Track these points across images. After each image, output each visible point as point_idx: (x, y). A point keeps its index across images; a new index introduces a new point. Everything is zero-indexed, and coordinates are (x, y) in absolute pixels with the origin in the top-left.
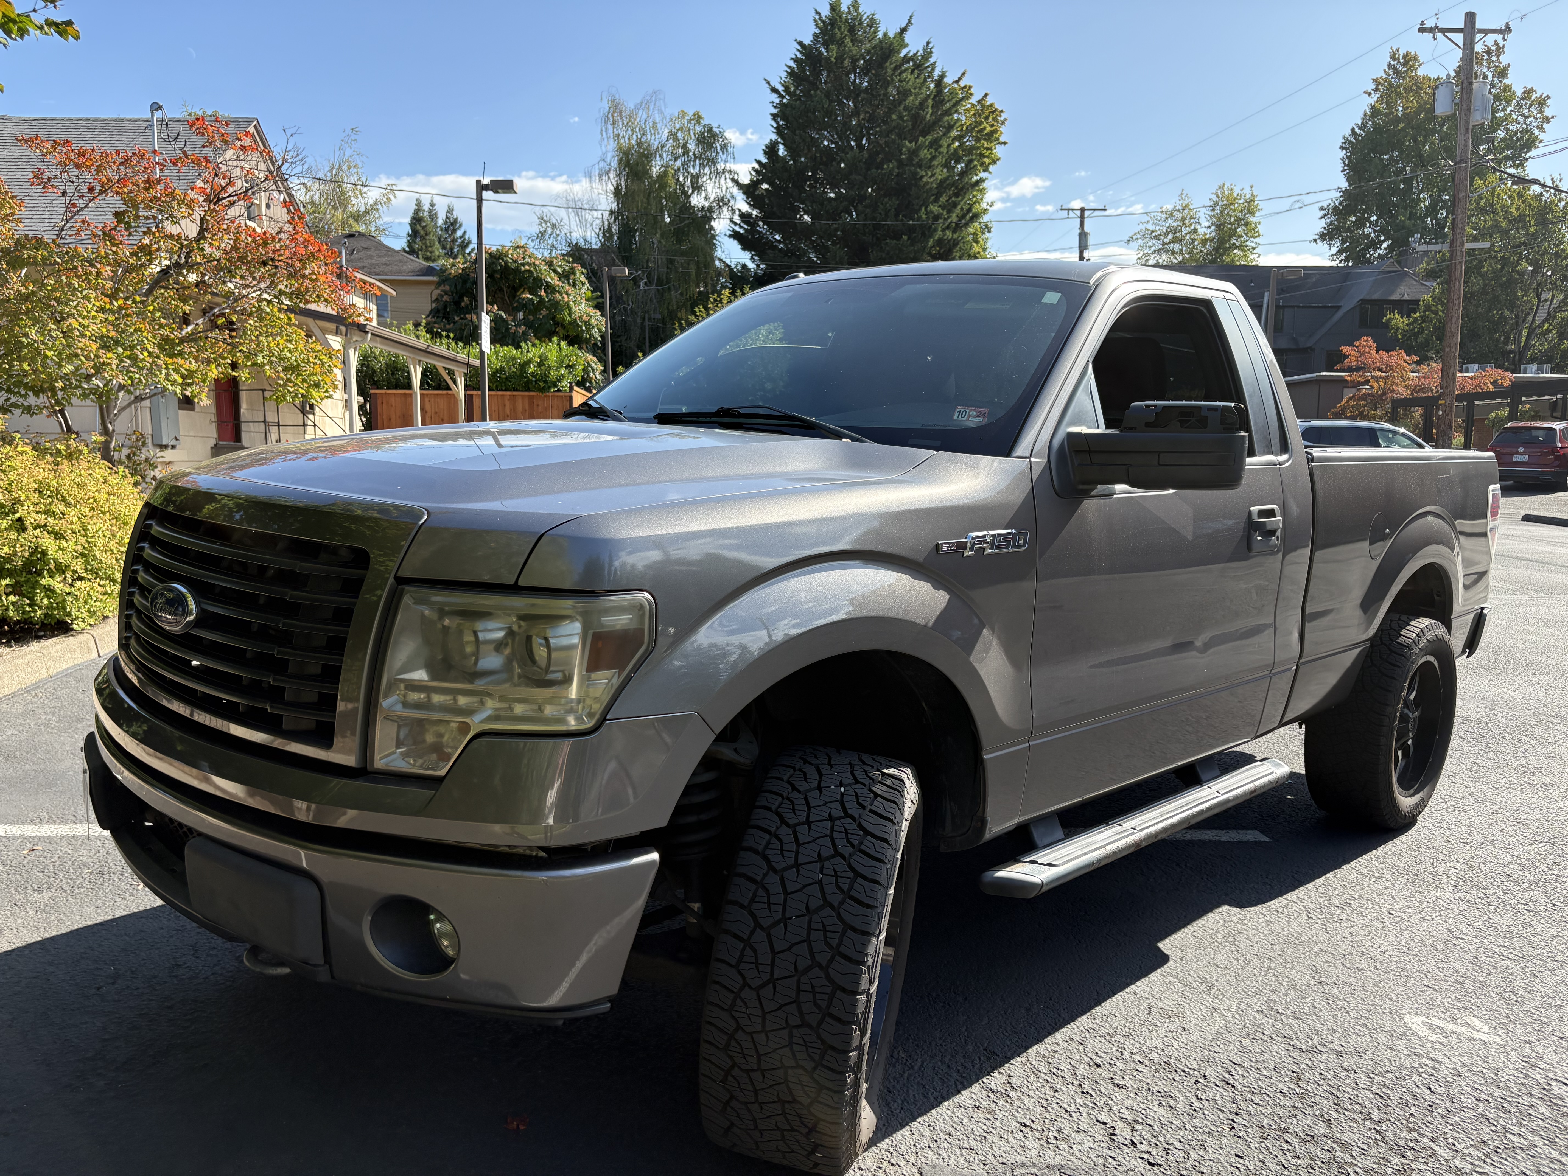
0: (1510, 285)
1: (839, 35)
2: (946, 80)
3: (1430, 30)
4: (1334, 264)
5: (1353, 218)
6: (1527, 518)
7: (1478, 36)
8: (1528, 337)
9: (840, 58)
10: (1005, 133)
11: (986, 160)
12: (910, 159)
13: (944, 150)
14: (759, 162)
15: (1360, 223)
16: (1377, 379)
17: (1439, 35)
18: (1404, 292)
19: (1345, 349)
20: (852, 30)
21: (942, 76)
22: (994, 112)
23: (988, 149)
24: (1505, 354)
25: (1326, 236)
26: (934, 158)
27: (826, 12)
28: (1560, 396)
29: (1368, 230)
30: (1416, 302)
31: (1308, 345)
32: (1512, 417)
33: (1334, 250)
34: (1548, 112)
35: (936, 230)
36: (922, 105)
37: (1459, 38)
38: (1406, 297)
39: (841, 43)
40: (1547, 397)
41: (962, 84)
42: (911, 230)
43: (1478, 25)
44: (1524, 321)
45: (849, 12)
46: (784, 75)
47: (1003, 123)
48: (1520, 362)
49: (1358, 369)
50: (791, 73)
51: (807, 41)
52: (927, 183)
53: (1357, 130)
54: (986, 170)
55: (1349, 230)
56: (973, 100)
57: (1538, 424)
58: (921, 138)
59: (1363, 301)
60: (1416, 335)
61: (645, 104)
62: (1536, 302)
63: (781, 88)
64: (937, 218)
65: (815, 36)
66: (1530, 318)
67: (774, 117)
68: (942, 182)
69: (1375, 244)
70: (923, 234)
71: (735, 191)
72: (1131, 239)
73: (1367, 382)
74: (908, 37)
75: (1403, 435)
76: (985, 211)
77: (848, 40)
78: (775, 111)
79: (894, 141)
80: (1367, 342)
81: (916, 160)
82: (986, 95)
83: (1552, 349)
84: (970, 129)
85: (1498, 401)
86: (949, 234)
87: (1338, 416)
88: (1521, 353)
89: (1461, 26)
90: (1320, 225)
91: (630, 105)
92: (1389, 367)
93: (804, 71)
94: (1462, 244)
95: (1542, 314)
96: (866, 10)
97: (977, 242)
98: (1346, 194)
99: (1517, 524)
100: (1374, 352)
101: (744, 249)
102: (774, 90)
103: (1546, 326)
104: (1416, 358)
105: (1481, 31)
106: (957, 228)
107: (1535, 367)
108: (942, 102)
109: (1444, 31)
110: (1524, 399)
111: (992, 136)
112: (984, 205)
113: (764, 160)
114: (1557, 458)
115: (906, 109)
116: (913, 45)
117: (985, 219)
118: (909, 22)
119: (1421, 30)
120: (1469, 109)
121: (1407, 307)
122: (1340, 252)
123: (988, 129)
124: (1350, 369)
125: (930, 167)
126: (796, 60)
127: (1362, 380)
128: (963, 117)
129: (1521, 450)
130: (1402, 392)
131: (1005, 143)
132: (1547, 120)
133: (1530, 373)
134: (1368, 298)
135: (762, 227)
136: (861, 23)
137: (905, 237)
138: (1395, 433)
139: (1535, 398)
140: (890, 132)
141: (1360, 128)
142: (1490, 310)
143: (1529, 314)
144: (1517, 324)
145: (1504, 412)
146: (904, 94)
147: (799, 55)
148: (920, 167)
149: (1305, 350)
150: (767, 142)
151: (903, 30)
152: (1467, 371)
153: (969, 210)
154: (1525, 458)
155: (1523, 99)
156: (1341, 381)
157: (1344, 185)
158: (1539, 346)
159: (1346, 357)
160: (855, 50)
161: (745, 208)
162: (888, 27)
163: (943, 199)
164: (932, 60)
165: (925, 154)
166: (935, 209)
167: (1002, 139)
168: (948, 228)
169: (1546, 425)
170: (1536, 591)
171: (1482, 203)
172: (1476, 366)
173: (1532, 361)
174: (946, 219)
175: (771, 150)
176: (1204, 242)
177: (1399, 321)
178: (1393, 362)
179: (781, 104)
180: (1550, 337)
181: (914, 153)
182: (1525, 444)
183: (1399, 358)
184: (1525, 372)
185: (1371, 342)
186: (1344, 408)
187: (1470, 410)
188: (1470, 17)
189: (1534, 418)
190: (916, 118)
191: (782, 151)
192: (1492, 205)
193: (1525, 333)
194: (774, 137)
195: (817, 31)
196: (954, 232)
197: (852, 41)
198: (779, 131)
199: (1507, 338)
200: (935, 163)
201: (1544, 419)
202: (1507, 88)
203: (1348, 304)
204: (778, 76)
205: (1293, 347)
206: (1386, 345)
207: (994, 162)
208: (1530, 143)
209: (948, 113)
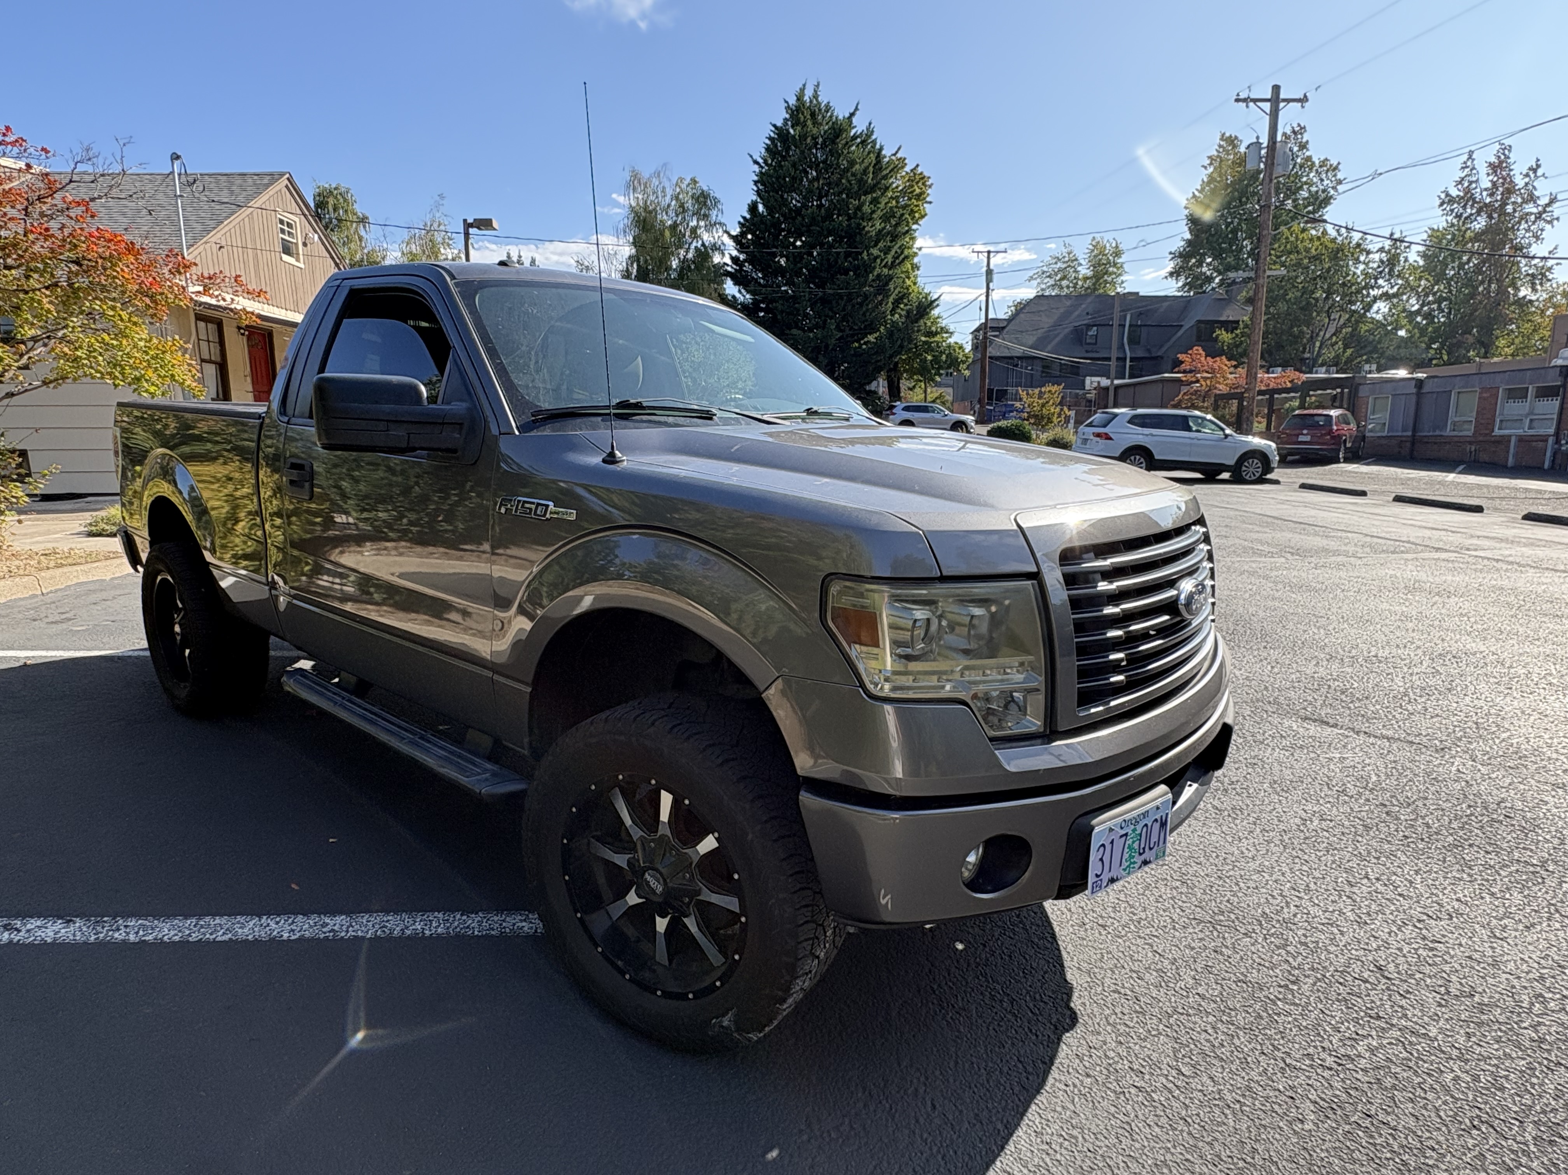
0: (1307, 308)
1: (802, 119)
2: (884, 152)
3: (1245, 100)
4: (1180, 294)
5: (1193, 260)
6: (1304, 486)
7: (1282, 105)
8: (1320, 348)
9: (803, 137)
10: (932, 194)
11: (916, 215)
12: (855, 213)
13: (882, 206)
14: (744, 218)
15: (1200, 263)
16: (1205, 379)
17: (1251, 104)
18: (1228, 315)
19: (1181, 357)
20: (813, 115)
21: (881, 149)
22: (923, 178)
23: (917, 206)
24: (1303, 360)
25: (1175, 274)
26: (873, 212)
27: (793, 101)
28: (1339, 390)
29: (1204, 269)
30: (1237, 322)
31: (1159, 354)
32: (1302, 406)
33: (1180, 284)
34: (1340, 176)
35: (874, 268)
36: (865, 171)
37: (1267, 106)
38: (1231, 318)
39: (804, 125)
40: (1329, 391)
41: (899, 155)
42: (856, 269)
43: (1282, 96)
44: (1317, 335)
45: (811, 102)
46: (763, 151)
47: (930, 187)
48: (1314, 366)
49: (1191, 371)
50: (768, 149)
51: (779, 124)
52: (869, 232)
53: (1197, 193)
54: (916, 223)
55: (1190, 269)
56: (908, 169)
57: (1320, 411)
58: (863, 197)
59: (1199, 322)
60: (1237, 346)
61: (658, 174)
62: (1327, 320)
63: (761, 161)
64: (876, 258)
65: (786, 120)
66: (1322, 333)
67: (756, 183)
68: (880, 231)
69: (1210, 279)
70: (866, 271)
71: (726, 239)
72: (1031, 278)
73: (1198, 381)
74: (855, 120)
75: (1210, 421)
76: (916, 254)
77: (809, 123)
78: (756, 178)
79: (843, 200)
80: (1198, 350)
81: (859, 214)
82: (918, 166)
83: (1337, 356)
84: (903, 192)
85: (1292, 394)
86: (885, 271)
87: (1175, 407)
88: (1315, 361)
89: (1269, 97)
90: (1170, 266)
91: (645, 175)
92: (1213, 371)
93: (776, 146)
94: (1265, 271)
95: (1332, 330)
96: (823, 99)
97: (909, 278)
98: (1189, 242)
99: (1295, 491)
100: (1203, 359)
101: (735, 284)
102: (756, 162)
103: (1334, 338)
104: (1234, 363)
105: (1284, 100)
106: (892, 266)
107: (1324, 369)
108: (881, 169)
109: (1255, 101)
110: (1311, 393)
111: (920, 197)
112: (915, 250)
113: (748, 216)
114: (1333, 438)
115: (853, 175)
116: (859, 125)
117: (916, 260)
118: (856, 109)
119: (1237, 100)
120: (1273, 164)
121: (1231, 326)
122: (1184, 285)
123: (918, 191)
124: (1184, 372)
125: (870, 220)
126: (770, 138)
127: (1194, 379)
128: (898, 183)
129: (1305, 432)
130: (1223, 389)
131: (930, 203)
132: (1340, 182)
133: (1321, 374)
134: (1203, 319)
135: (747, 267)
136: (820, 110)
137: (851, 273)
138: (1204, 419)
139: (1319, 392)
140: (841, 193)
141: (1200, 192)
142: (1292, 327)
143: (1320, 330)
144: (1312, 337)
145: (1297, 403)
146: (852, 163)
147: (772, 135)
148: (863, 219)
149: (1156, 358)
150: (749, 202)
151: (852, 115)
152: (1273, 372)
153: (902, 253)
154: (1308, 438)
155: (1321, 166)
156: (1178, 380)
157: (1188, 236)
158: (1329, 354)
159: (1182, 362)
160: (815, 131)
161: (735, 253)
162: (841, 112)
163: (881, 245)
164: (874, 137)
165: (866, 209)
166: (875, 252)
167: (928, 199)
168: (885, 266)
169: (1325, 412)
170: (1292, 554)
171: (1289, 246)
172: (1280, 369)
173: (1322, 365)
174: (882, 260)
175: (753, 208)
176: (1086, 279)
177: (1225, 336)
178: (1216, 366)
179: (761, 172)
180: (1336, 347)
181: (859, 208)
182: (1307, 427)
183: (1222, 363)
184: (1316, 373)
185: (1201, 351)
186: (1180, 401)
187: (1271, 402)
188: (1276, 89)
189: (1317, 407)
190: (861, 182)
191: (761, 208)
192: (1296, 247)
193: (1318, 344)
194: (754, 198)
195: (788, 116)
196: (890, 269)
197: (814, 124)
198: (758, 193)
199: (1305, 349)
200: (875, 216)
201: (1324, 408)
202: (1309, 158)
203: (1188, 323)
204: (759, 151)
205: (1147, 355)
206: (1213, 353)
207: (923, 217)
208: (1327, 201)
209: (885, 177)
